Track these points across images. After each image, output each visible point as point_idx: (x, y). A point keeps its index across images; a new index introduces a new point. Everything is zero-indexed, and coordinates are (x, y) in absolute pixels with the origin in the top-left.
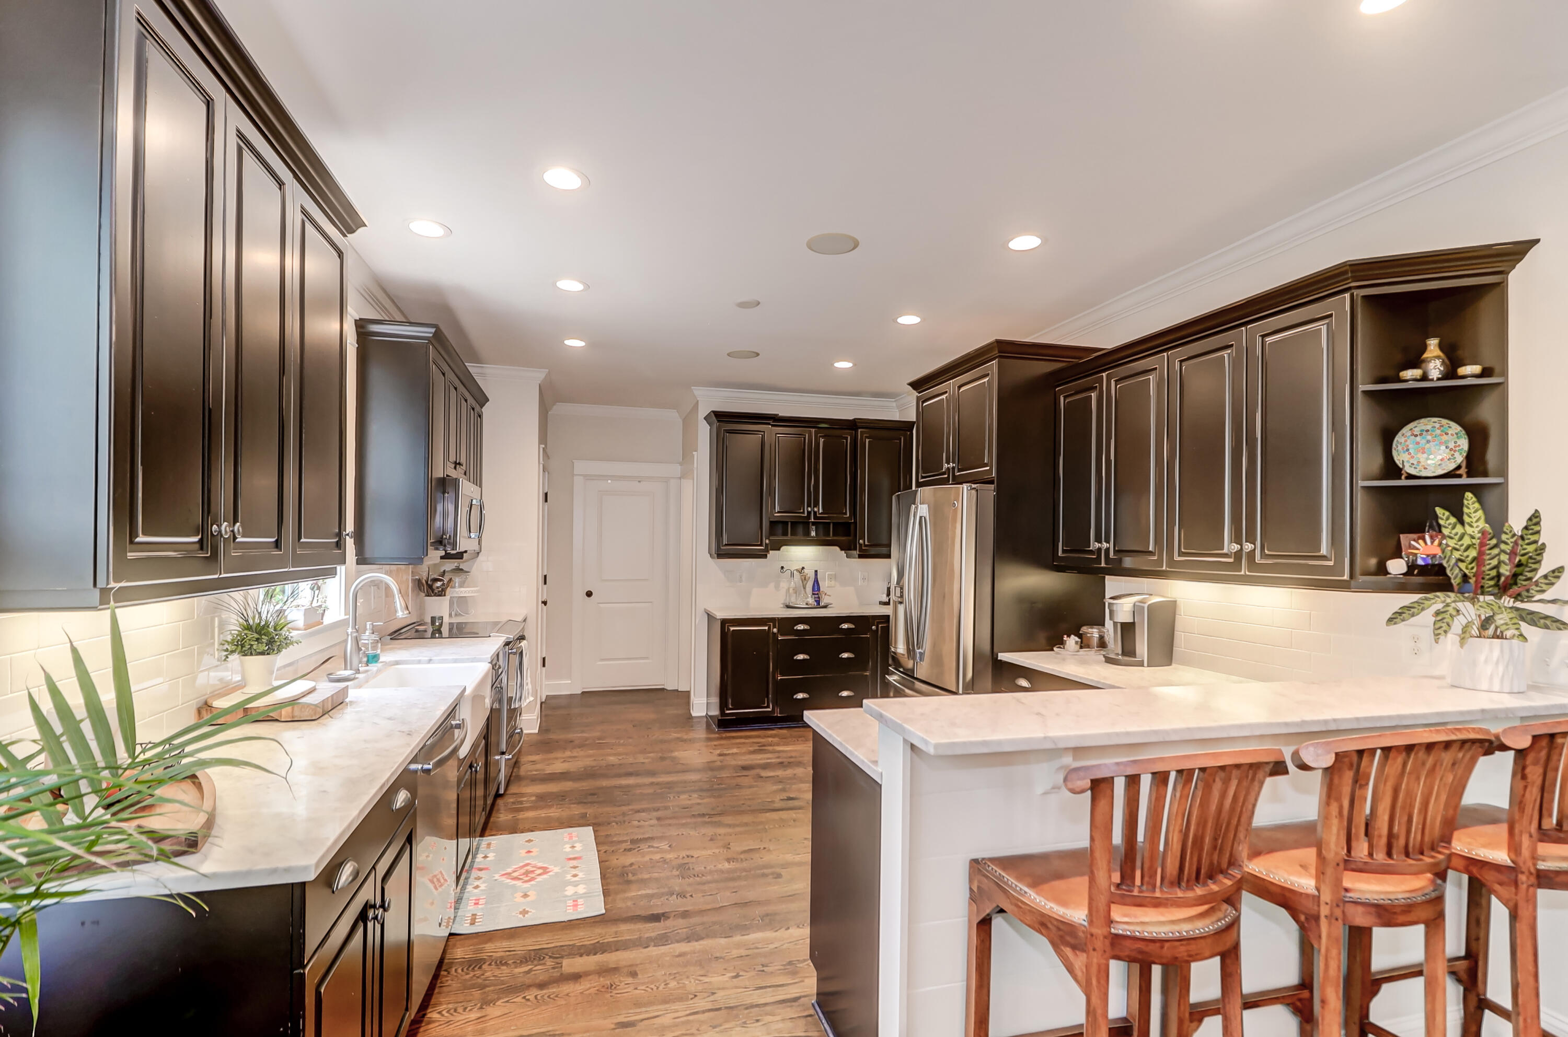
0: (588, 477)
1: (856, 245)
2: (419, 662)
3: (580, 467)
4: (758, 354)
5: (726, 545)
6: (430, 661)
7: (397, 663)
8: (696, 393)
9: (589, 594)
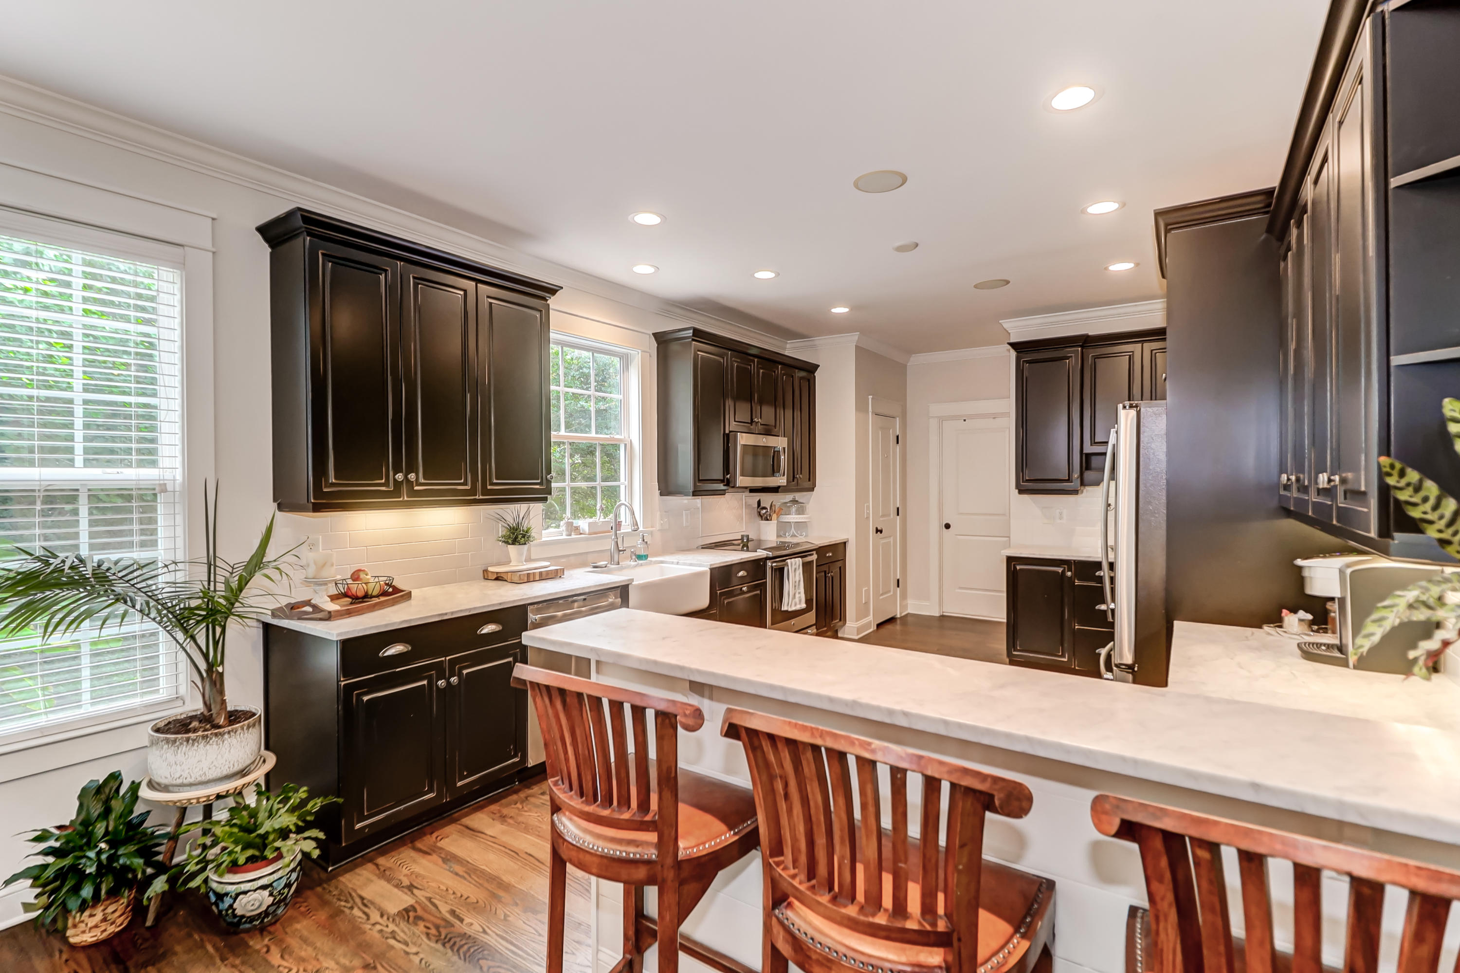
0: (942, 419)
1: (904, 180)
2: (672, 563)
3: (936, 409)
4: (1008, 282)
5: (1028, 481)
6: (678, 563)
7: (662, 562)
8: (1005, 326)
9: (948, 526)
